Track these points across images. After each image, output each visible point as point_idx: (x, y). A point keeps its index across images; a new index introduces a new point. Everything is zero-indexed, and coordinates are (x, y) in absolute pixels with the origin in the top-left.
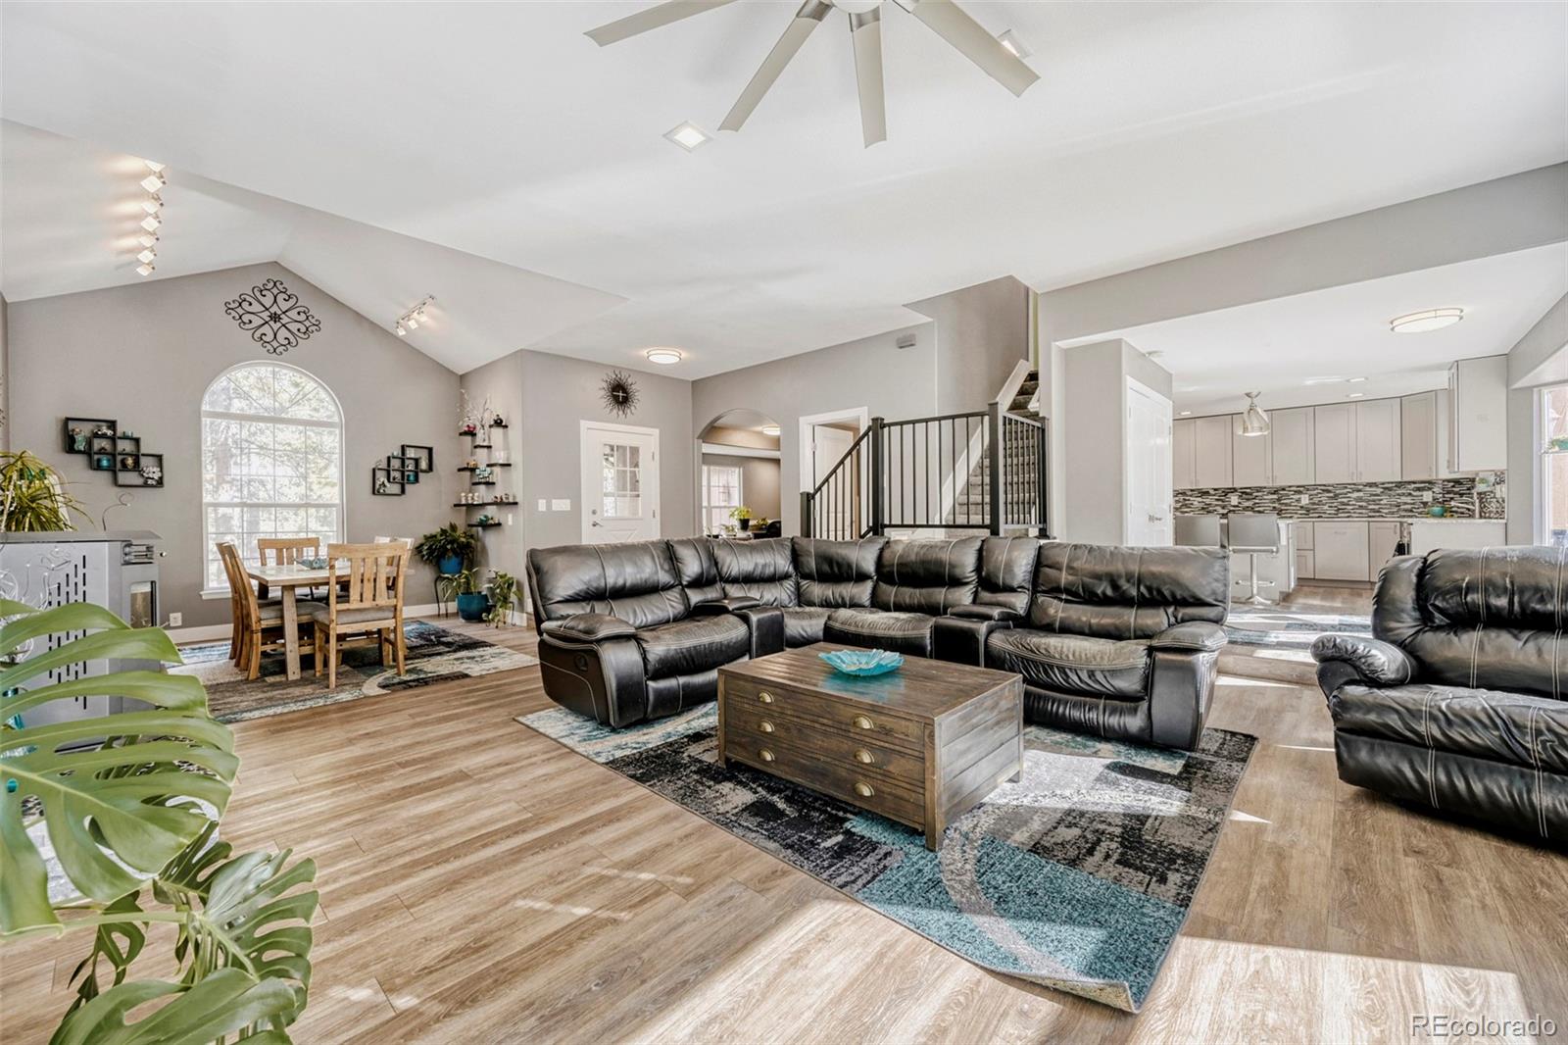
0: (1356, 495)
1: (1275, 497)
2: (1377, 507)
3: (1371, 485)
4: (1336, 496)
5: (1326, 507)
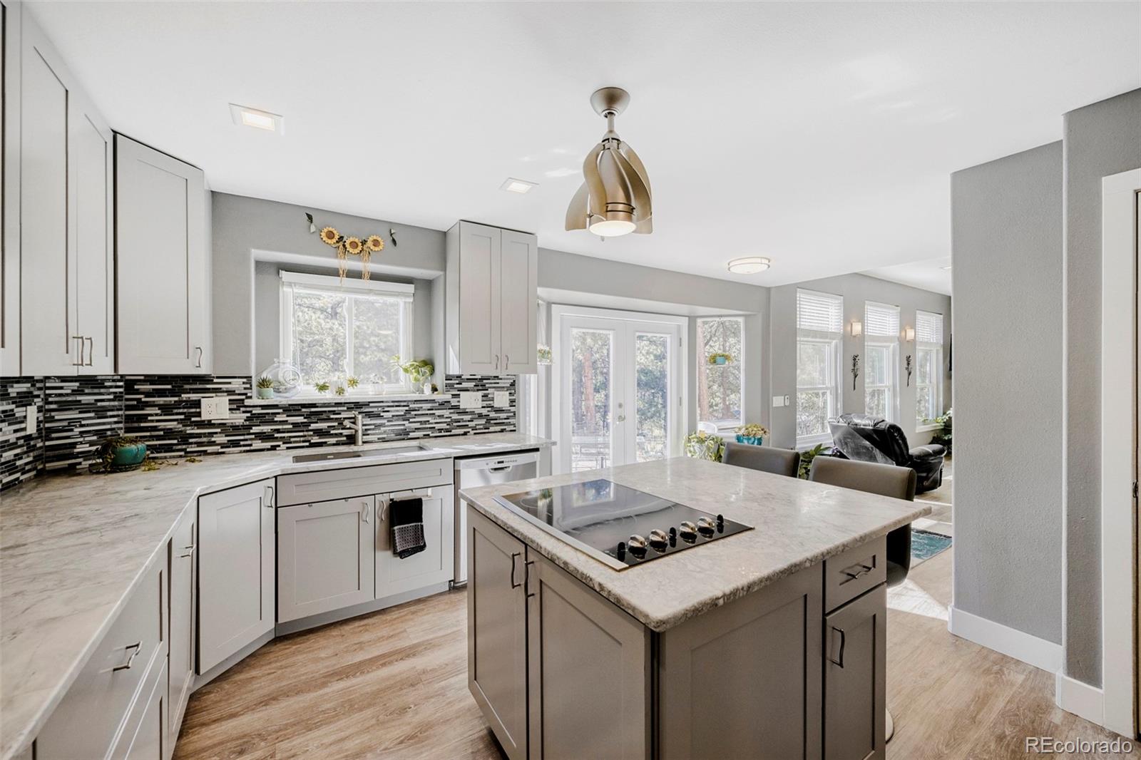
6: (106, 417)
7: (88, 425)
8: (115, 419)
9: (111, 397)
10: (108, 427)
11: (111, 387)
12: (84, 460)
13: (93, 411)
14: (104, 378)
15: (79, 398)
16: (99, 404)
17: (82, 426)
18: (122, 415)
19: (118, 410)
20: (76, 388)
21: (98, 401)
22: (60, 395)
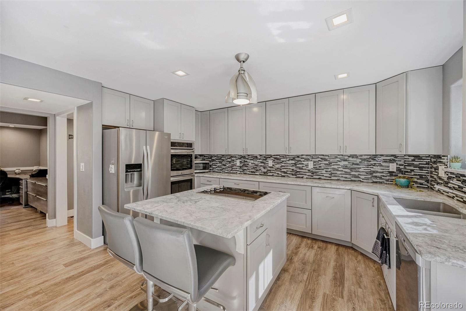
0: (343, 163)
1: (293, 162)
2: (357, 173)
3: (353, 156)
4: (330, 164)
5: (324, 172)
6: (423, 170)
7: (416, 172)
8: (427, 172)
9: (425, 163)
10: (424, 174)
11: (425, 159)
12: (415, 184)
13: (418, 168)
14: (422, 156)
15: (413, 162)
16: (420, 165)
17: (414, 172)
18: (429, 171)
19: (427, 168)
20: (413, 159)
21: (420, 164)
22: (408, 161)
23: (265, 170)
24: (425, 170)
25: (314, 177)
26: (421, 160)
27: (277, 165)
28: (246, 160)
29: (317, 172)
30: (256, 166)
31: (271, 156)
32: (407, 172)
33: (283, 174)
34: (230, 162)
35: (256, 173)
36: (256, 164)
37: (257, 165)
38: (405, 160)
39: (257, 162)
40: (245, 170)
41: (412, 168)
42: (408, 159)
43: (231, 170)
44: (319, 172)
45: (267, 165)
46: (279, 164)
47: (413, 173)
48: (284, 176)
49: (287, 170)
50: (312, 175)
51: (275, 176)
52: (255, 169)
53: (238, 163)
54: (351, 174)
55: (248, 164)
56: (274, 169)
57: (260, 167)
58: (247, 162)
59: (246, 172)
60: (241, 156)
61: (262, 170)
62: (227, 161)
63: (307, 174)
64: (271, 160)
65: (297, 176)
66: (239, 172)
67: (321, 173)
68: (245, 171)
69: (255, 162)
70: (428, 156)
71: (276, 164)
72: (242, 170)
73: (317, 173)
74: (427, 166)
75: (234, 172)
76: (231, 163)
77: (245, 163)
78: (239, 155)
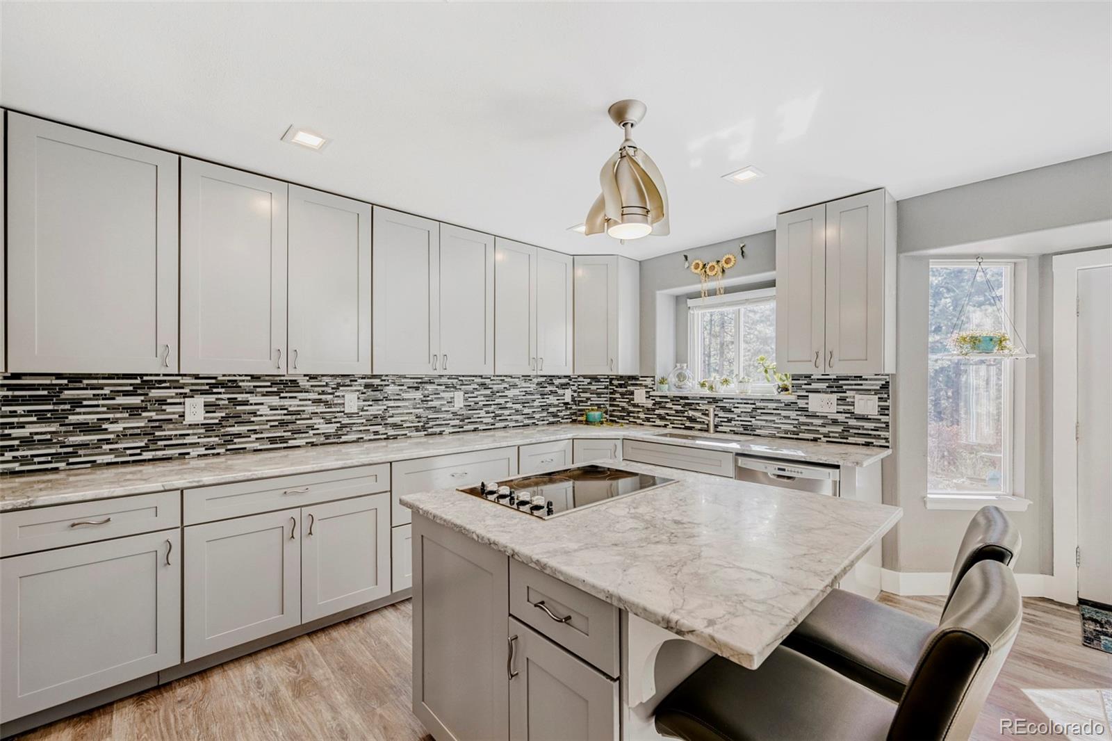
0: (512, 392)
2: (530, 411)
4: (493, 395)
6: (601, 397)
7: (593, 401)
8: (605, 399)
9: (603, 387)
10: (602, 402)
11: (603, 382)
13: (596, 394)
14: (599, 377)
15: (590, 387)
17: (591, 401)
18: (607, 397)
19: (606, 394)
20: (589, 382)
21: (597, 389)
22: (583, 385)
23: (331, 429)
24: (604, 397)
25: (466, 428)
26: (600, 383)
27: (371, 405)
28: (240, 397)
29: (470, 416)
30: (294, 417)
31: (352, 378)
32: (582, 401)
33: (391, 432)
34: (134, 411)
35: (291, 443)
36: (290, 409)
37: (298, 413)
38: (579, 383)
39: (296, 402)
40: (239, 435)
41: (588, 395)
42: (583, 382)
43: (145, 449)
44: (475, 416)
45: (338, 410)
46: (380, 402)
47: (589, 403)
48: (395, 437)
49: (402, 419)
50: (461, 423)
51: (366, 441)
52: (290, 427)
53: (195, 411)
54: (524, 413)
55: (254, 414)
56: (364, 421)
57: (311, 419)
58: (246, 403)
59: (240, 443)
60: (213, 381)
61: (318, 429)
62: (112, 409)
63: (453, 423)
64: (352, 391)
65: (430, 430)
66: (202, 451)
67: (478, 418)
68: (235, 440)
69: (286, 403)
70: (606, 377)
71: (370, 403)
72: (217, 439)
73: (470, 418)
74: (605, 390)
75: (168, 452)
76: (144, 414)
77: (238, 408)
78: (197, 377)
